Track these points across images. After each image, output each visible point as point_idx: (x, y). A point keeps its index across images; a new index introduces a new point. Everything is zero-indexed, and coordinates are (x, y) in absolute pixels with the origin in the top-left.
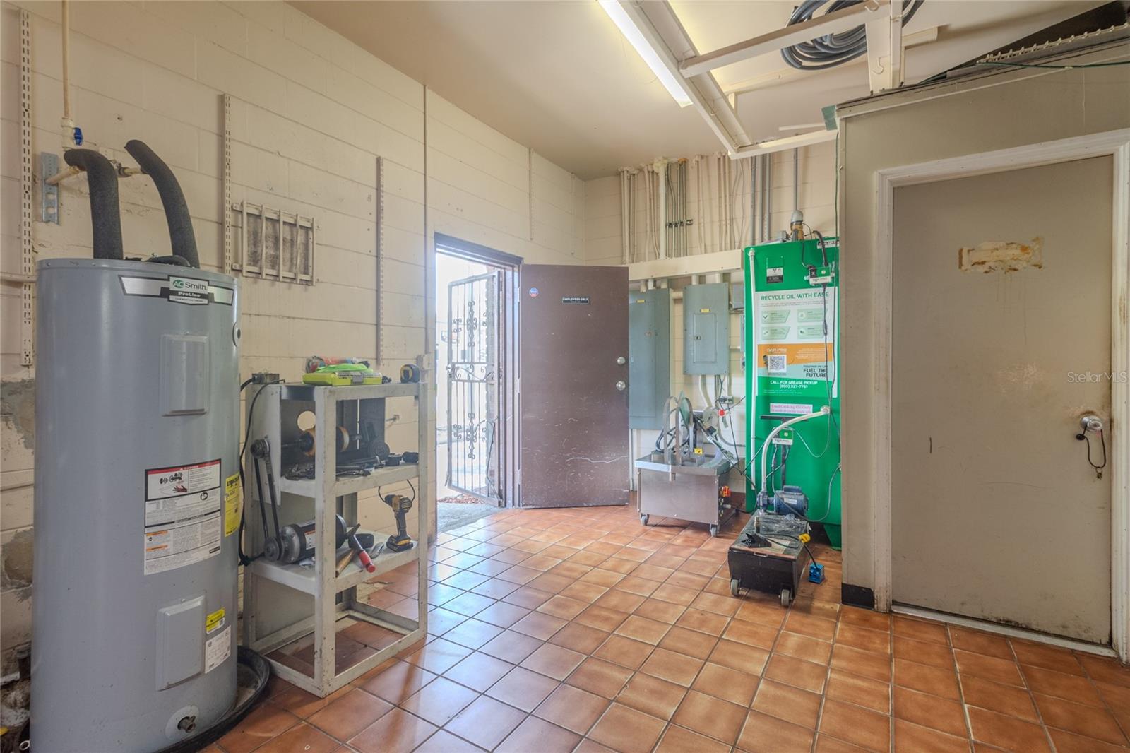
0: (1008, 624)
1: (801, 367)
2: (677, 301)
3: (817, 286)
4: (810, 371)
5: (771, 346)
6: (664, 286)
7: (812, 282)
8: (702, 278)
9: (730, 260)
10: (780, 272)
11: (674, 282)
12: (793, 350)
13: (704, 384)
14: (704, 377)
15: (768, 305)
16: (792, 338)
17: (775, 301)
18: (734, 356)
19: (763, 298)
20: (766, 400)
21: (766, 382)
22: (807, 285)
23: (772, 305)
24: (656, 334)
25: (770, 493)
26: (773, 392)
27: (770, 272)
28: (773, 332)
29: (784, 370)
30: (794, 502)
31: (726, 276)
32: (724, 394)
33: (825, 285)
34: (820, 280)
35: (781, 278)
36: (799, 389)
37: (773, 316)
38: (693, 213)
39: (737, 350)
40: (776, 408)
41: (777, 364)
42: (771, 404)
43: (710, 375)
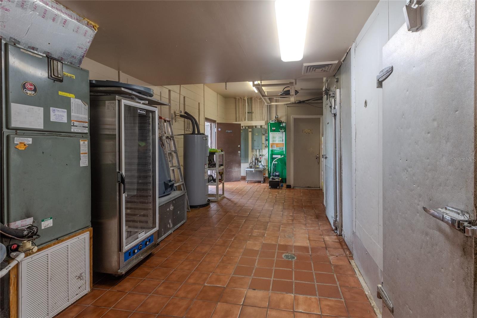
0: (308, 187)
1: (278, 148)
2: (250, 132)
3: (281, 132)
4: (280, 149)
5: (273, 144)
6: (247, 128)
7: (281, 131)
8: (256, 126)
9: (263, 123)
10: (275, 128)
11: (249, 127)
12: (277, 144)
14: (256, 150)
15: (273, 135)
16: (277, 142)
17: (274, 134)
18: (263, 145)
19: (271, 133)
20: (272, 154)
21: (272, 151)
22: (280, 132)
24: (245, 140)
25: (273, 173)
26: (273, 153)
27: (273, 128)
28: (273, 141)
29: (275, 148)
30: (278, 174)
32: (261, 154)
33: (283, 132)
34: (282, 131)
35: (275, 130)
36: (278, 152)
37: (273, 137)
38: (253, 111)
39: (264, 144)
40: (274, 156)
41: (274, 147)
43: (258, 149)
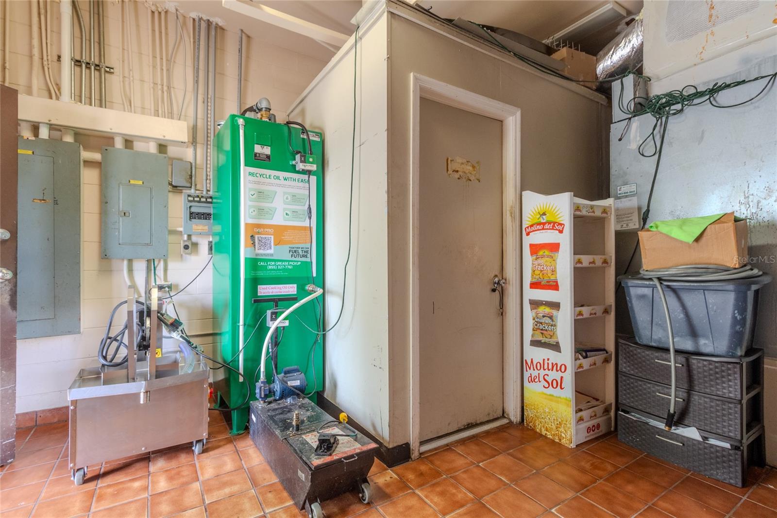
1: (286, 248)
2: (88, 163)
3: (304, 172)
4: (294, 252)
5: (259, 226)
6: (69, 139)
7: (301, 166)
8: (128, 143)
10: (267, 151)
11: (83, 137)
12: (279, 230)
13: (130, 270)
14: (130, 261)
15: (255, 183)
16: (278, 219)
17: (262, 180)
18: (173, 238)
19: (250, 174)
20: (254, 282)
21: (254, 263)
22: (293, 169)
23: (258, 183)
24: (56, 202)
25: (270, 380)
26: (261, 274)
27: (258, 149)
28: (261, 211)
29: (271, 251)
30: (297, 383)
31: (162, 147)
32: (159, 282)
33: (309, 173)
34: (308, 167)
35: (268, 157)
36: (284, 270)
37: (261, 195)
38: (113, 57)
39: (177, 232)
40: (265, 290)
41: (264, 245)
42: (259, 286)
43: (139, 258)
